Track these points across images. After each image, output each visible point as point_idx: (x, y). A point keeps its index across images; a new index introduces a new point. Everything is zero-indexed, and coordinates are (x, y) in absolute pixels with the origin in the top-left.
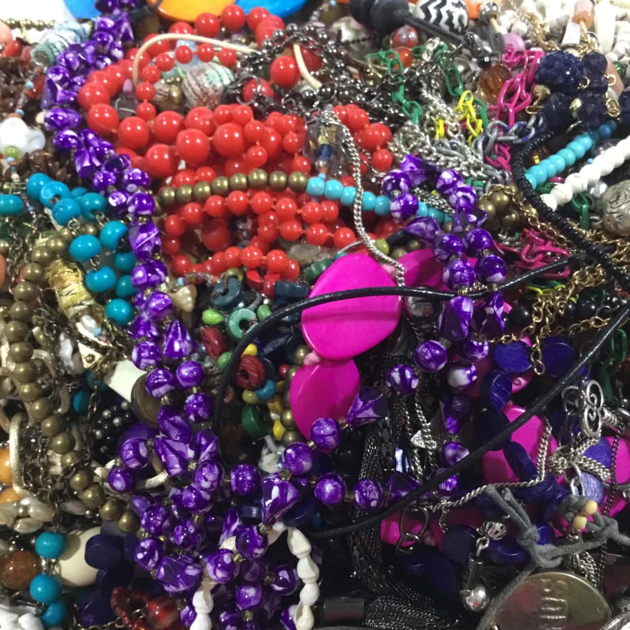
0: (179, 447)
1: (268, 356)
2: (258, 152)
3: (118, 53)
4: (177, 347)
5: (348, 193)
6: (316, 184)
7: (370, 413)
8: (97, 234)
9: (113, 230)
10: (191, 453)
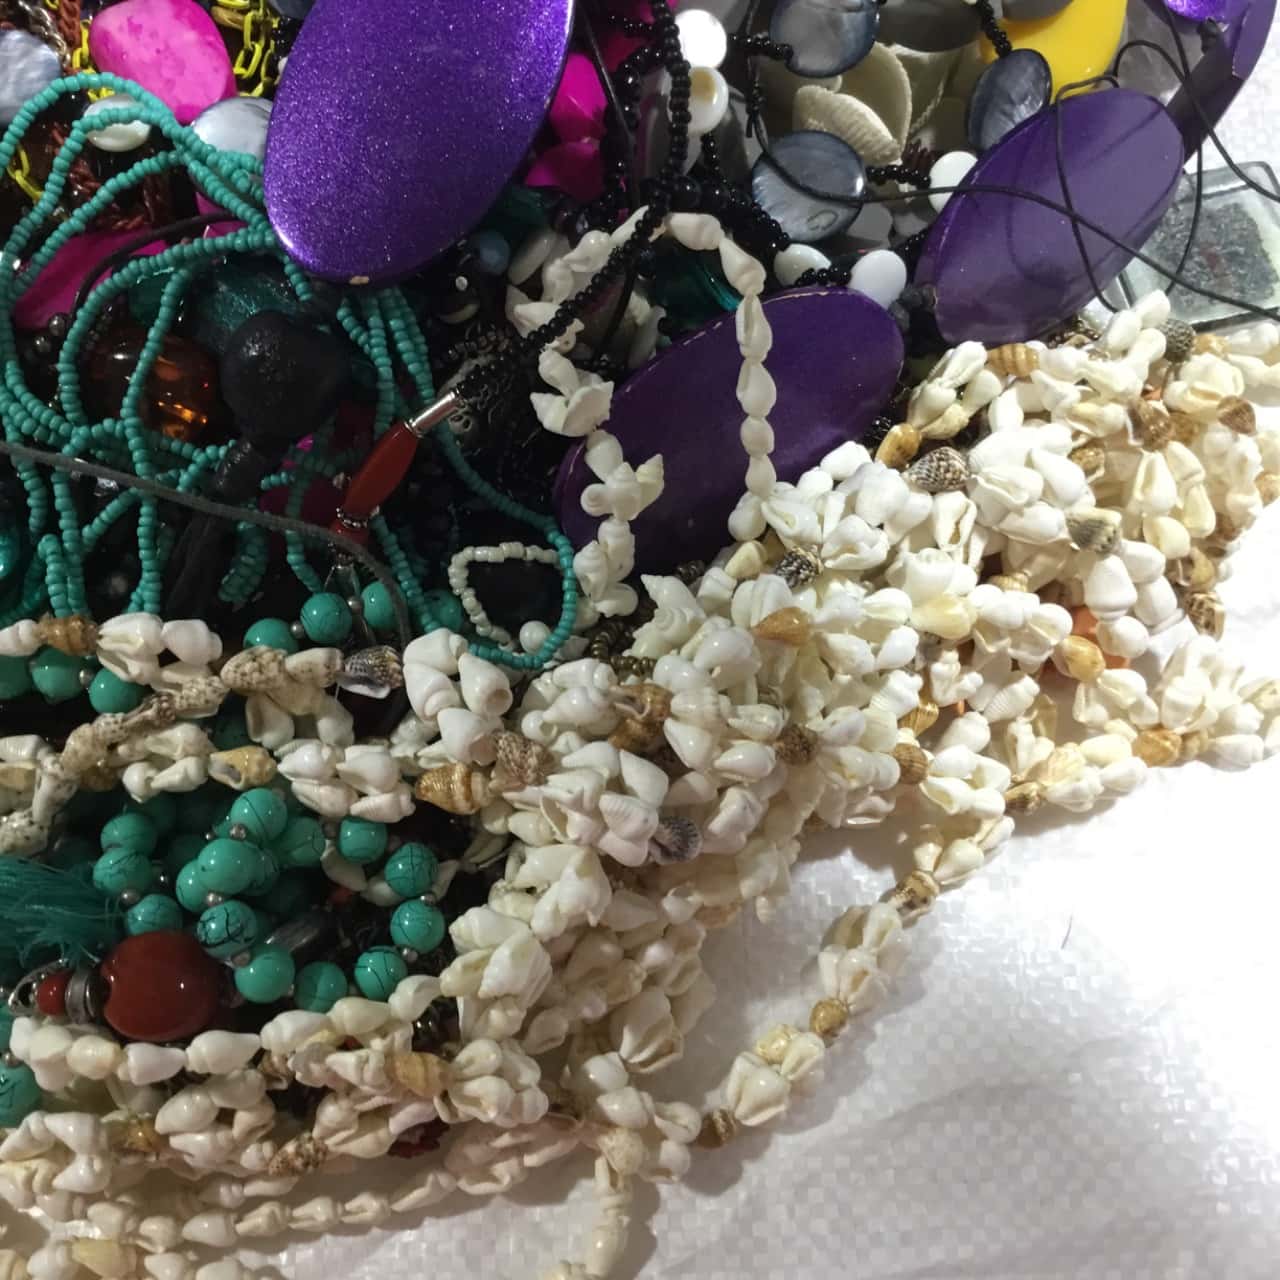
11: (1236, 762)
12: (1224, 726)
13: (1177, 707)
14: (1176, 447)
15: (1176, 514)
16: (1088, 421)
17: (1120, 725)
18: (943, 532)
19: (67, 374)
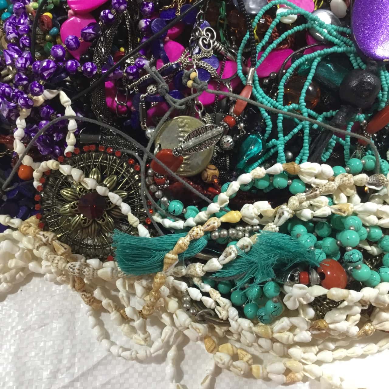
7: (91, 31)
19: (281, 90)
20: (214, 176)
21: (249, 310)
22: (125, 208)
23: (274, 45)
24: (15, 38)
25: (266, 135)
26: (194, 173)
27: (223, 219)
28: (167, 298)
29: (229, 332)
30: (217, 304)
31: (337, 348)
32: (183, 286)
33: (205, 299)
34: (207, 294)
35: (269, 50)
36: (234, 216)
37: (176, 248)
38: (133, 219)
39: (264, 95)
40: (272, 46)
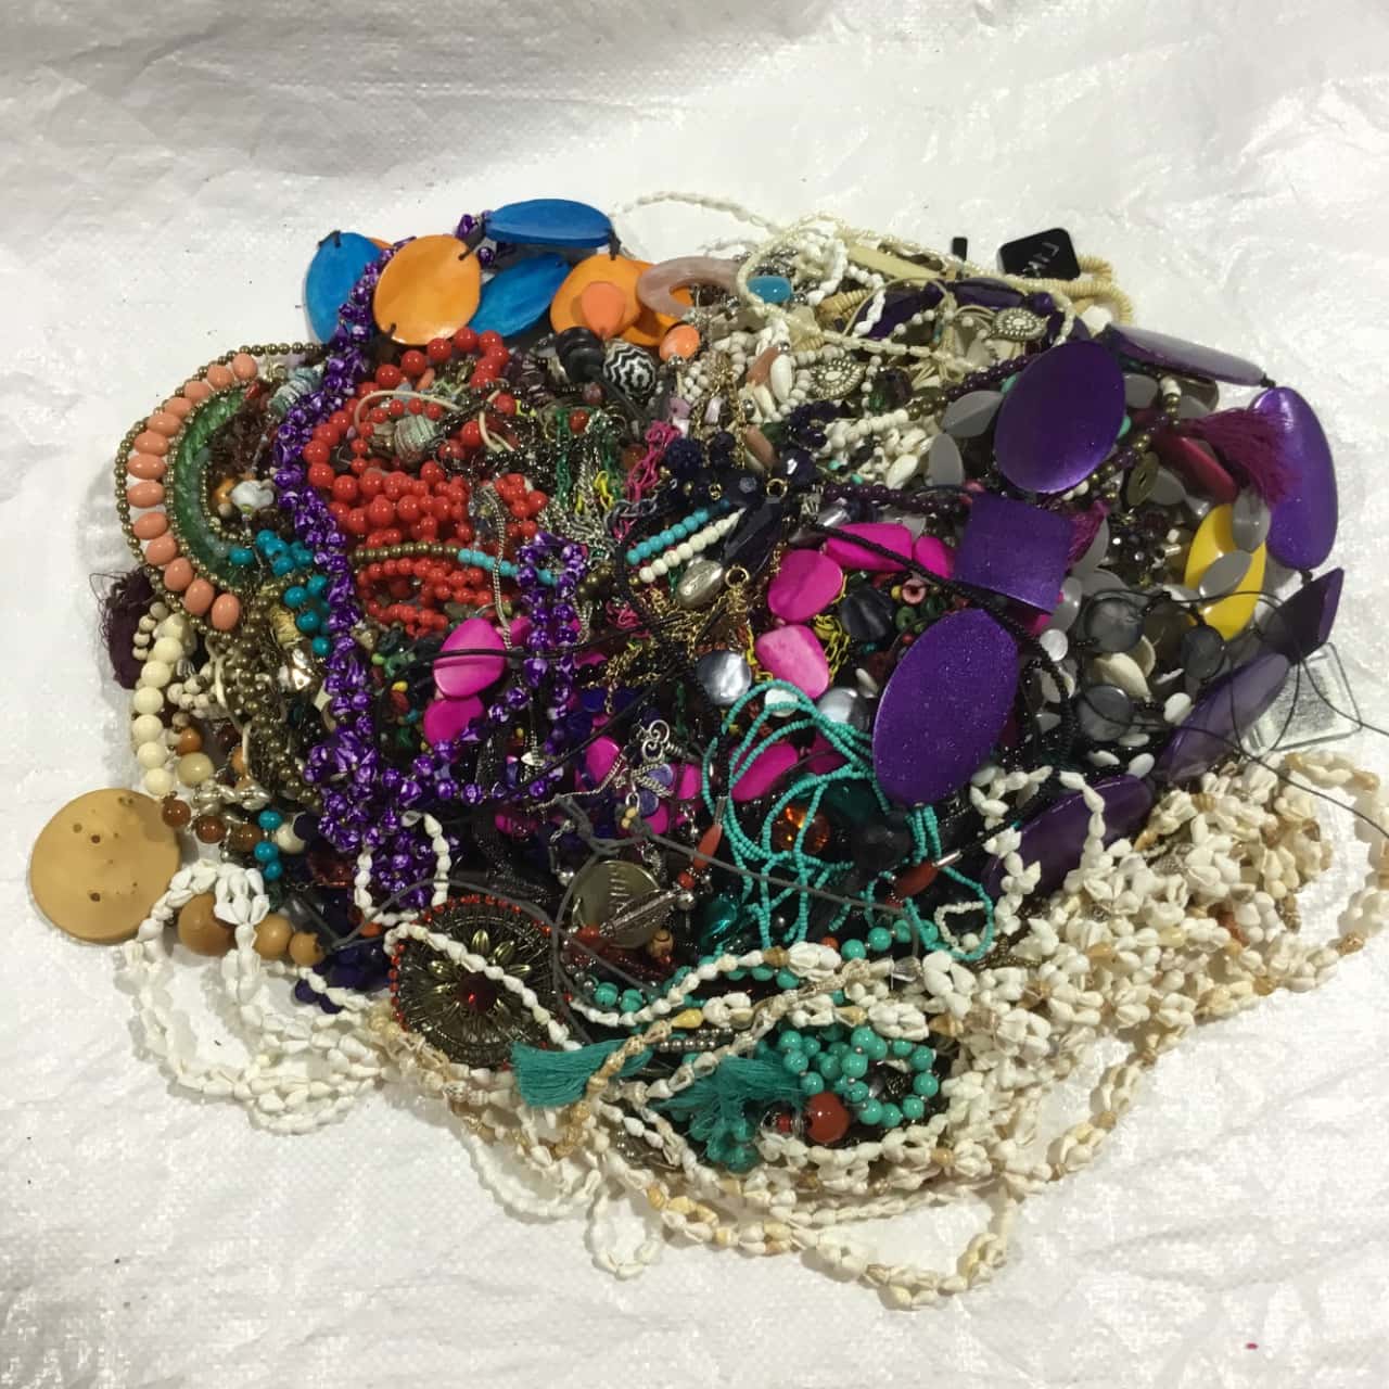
0: (346, 753)
1: (417, 690)
2: (429, 522)
3: (350, 391)
4: (355, 679)
5: (489, 562)
6: (465, 555)
7: (473, 737)
8: (305, 586)
9: (317, 583)
10: (354, 759)
11: (1301, 989)
12: (1299, 974)
13: (1276, 970)
14: (1283, 850)
15: (1282, 879)
16: (1240, 835)
17: (1248, 975)
18: (1171, 895)
19: (767, 831)
20: (664, 951)
21: (714, 1151)
22: (530, 997)
23: (760, 749)
24: (346, 715)
25: (745, 896)
26: (634, 946)
27: (675, 1022)
28: (594, 1132)
29: (685, 1180)
30: (666, 1142)
31: (842, 1206)
32: (617, 1114)
33: (650, 1134)
34: (651, 1127)
35: (750, 759)
36: (691, 1019)
37: (605, 1070)
38: (542, 1015)
39: (741, 835)
40: (756, 752)
